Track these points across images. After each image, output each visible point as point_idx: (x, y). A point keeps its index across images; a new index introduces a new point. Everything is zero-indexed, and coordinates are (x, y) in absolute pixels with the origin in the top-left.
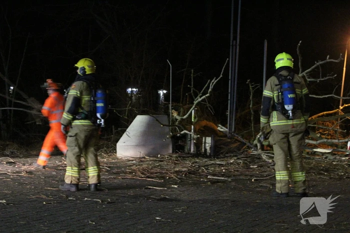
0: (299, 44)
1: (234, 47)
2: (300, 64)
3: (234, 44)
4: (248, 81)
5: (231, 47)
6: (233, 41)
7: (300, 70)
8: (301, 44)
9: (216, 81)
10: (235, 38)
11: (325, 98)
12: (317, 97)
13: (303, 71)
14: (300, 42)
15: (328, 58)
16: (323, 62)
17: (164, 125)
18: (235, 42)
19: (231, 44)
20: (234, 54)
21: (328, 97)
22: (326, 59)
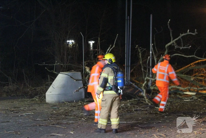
0: (169, 22)
1: (128, 21)
2: (171, 34)
3: (128, 18)
4: (137, 46)
5: (126, 21)
6: (127, 17)
7: (172, 38)
8: (170, 21)
9: (111, 49)
10: (129, 15)
11: (190, 57)
12: (185, 56)
13: (173, 40)
14: (170, 20)
15: (188, 31)
16: (185, 34)
17: (76, 80)
18: (128, 17)
19: (126, 18)
20: (128, 26)
21: (191, 57)
22: (187, 32)
